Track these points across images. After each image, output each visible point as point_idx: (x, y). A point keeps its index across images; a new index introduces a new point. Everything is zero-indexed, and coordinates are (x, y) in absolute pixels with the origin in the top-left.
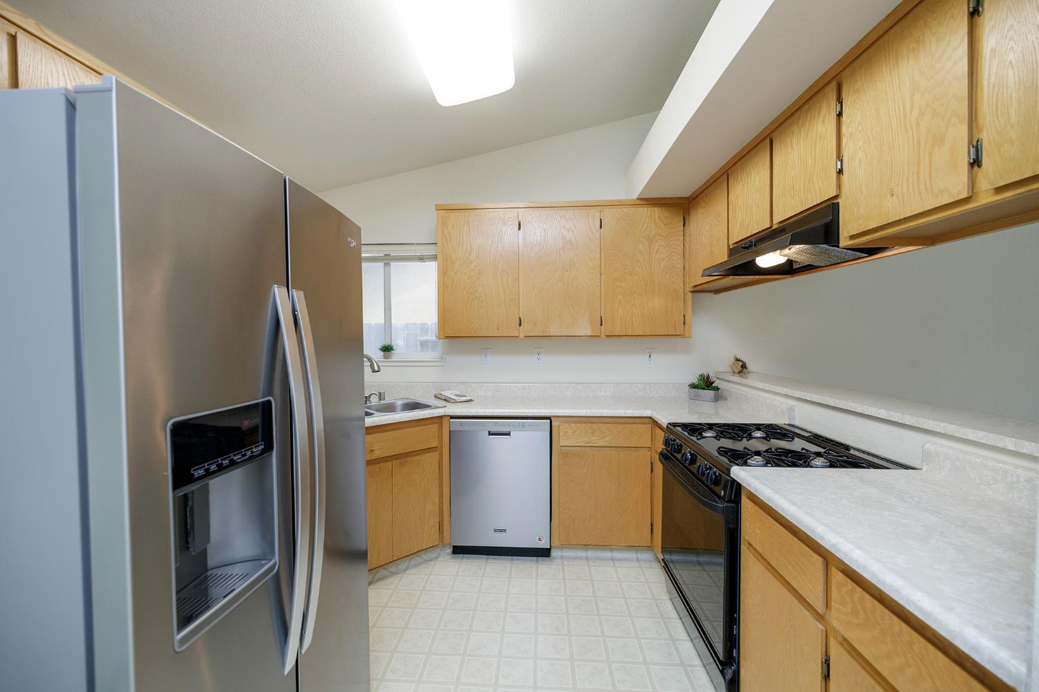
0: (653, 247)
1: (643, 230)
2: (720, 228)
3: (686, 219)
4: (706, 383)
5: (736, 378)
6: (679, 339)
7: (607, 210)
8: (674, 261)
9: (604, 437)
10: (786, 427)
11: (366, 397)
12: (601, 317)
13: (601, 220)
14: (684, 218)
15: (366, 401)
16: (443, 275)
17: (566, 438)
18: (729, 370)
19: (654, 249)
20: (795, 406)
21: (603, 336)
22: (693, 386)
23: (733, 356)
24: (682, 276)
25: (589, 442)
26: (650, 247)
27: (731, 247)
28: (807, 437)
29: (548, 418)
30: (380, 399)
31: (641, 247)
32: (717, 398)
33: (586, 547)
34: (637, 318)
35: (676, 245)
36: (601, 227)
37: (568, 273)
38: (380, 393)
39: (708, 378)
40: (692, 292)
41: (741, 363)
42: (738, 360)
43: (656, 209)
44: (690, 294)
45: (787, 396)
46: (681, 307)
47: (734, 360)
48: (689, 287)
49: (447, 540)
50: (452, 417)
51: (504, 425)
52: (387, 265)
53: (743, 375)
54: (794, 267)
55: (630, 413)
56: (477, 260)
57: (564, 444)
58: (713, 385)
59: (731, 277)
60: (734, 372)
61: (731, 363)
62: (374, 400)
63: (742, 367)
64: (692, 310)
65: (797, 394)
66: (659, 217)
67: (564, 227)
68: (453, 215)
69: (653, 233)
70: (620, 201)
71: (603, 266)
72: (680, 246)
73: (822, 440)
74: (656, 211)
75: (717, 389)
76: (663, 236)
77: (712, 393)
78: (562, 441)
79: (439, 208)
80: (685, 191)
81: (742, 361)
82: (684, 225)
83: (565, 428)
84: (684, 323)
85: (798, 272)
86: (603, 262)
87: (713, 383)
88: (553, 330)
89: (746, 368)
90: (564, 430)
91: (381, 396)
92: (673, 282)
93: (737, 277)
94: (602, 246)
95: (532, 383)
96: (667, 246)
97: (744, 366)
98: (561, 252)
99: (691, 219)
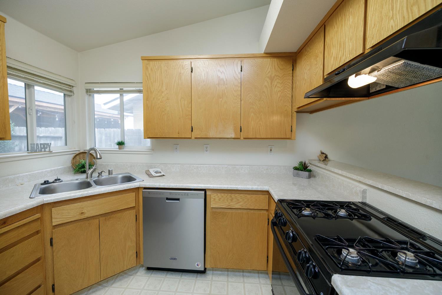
0: (273, 84)
1: (267, 73)
2: (317, 66)
3: (294, 66)
4: (303, 167)
5: (321, 165)
6: (288, 141)
7: (245, 60)
8: (286, 93)
9: (239, 202)
10: (360, 205)
11: (99, 173)
12: (241, 127)
13: (241, 66)
14: (293, 65)
15: (99, 176)
16: (146, 100)
17: (214, 202)
18: (317, 158)
19: (274, 85)
20: (367, 190)
21: (242, 138)
22: (296, 169)
23: (320, 150)
24: (291, 102)
25: (229, 206)
26: (271, 84)
27: (325, 77)
28: (382, 219)
29: (205, 190)
30: (109, 174)
31: (266, 84)
32: (310, 177)
33: (227, 270)
34: (263, 127)
35: (288, 82)
36: (241, 71)
37: (221, 99)
38: (109, 171)
39: (305, 164)
40: (297, 112)
41: (324, 155)
42: (322, 153)
43: (275, 59)
44: (295, 113)
45: (360, 182)
46: (290, 121)
47: (320, 153)
48: (295, 109)
49: (142, 263)
50: (145, 188)
51: (176, 194)
52: (121, 95)
53: (326, 162)
54: (371, 92)
55: (255, 187)
56: (166, 91)
57: (214, 206)
58: (308, 168)
59: (325, 99)
60: (320, 160)
61: (318, 155)
62: (105, 175)
63: (325, 157)
64: (297, 124)
65: (370, 182)
66: (277, 65)
67: (219, 70)
68: (152, 63)
69: (273, 75)
70: (253, 54)
71: (242, 95)
72: (290, 83)
73: (396, 224)
74: (275, 61)
75: (310, 171)
76: (279, 77)
77: (306, 174)
78: (212, 204)
79: (144, 59)
80: (293, 48)
81: (325, 154)
82: (293, 70)
83: (214, 196)
84: (291, 131)
85: (373, 95)
86: (242, 92)
87: (308, 167)
88: (212, 134)
89: (327, 158)
90: (214, 198)
91: (110, 172)
92: (285, 106)
93: (329, 99)
94: (242, 83)
95: (202, 165)
96: (282, 83)
97: (326, 157)
98: (217, 86)
99: (297, 65)
